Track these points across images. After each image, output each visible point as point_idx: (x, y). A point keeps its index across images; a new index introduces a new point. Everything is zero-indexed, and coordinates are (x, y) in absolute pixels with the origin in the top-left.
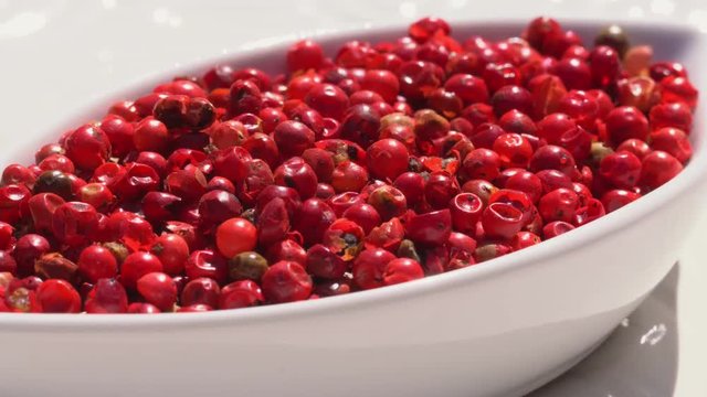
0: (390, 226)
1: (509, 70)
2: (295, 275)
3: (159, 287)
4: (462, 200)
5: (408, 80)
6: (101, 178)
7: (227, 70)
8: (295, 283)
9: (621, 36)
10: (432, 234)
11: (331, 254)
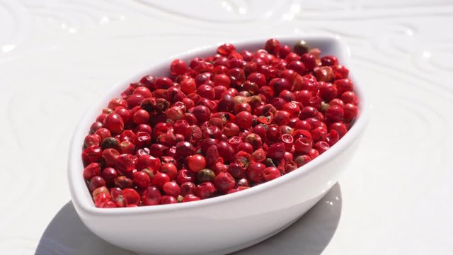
0: (260, 152)
1: (272, 68)
2: (229, 178)
3: (173, 189)
4: (284, 137)
5: (234, 78)
6: (126, 138)
7: (151, 78)
8: (230, 182)
9: (306, 45)
10: (278, 154)
11: (239, 167)
